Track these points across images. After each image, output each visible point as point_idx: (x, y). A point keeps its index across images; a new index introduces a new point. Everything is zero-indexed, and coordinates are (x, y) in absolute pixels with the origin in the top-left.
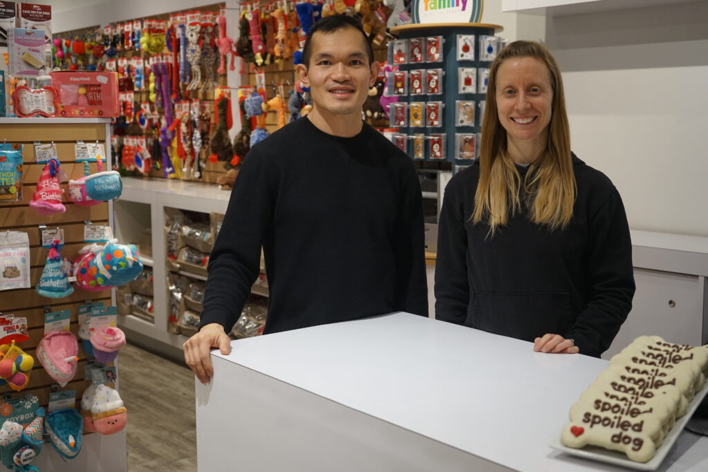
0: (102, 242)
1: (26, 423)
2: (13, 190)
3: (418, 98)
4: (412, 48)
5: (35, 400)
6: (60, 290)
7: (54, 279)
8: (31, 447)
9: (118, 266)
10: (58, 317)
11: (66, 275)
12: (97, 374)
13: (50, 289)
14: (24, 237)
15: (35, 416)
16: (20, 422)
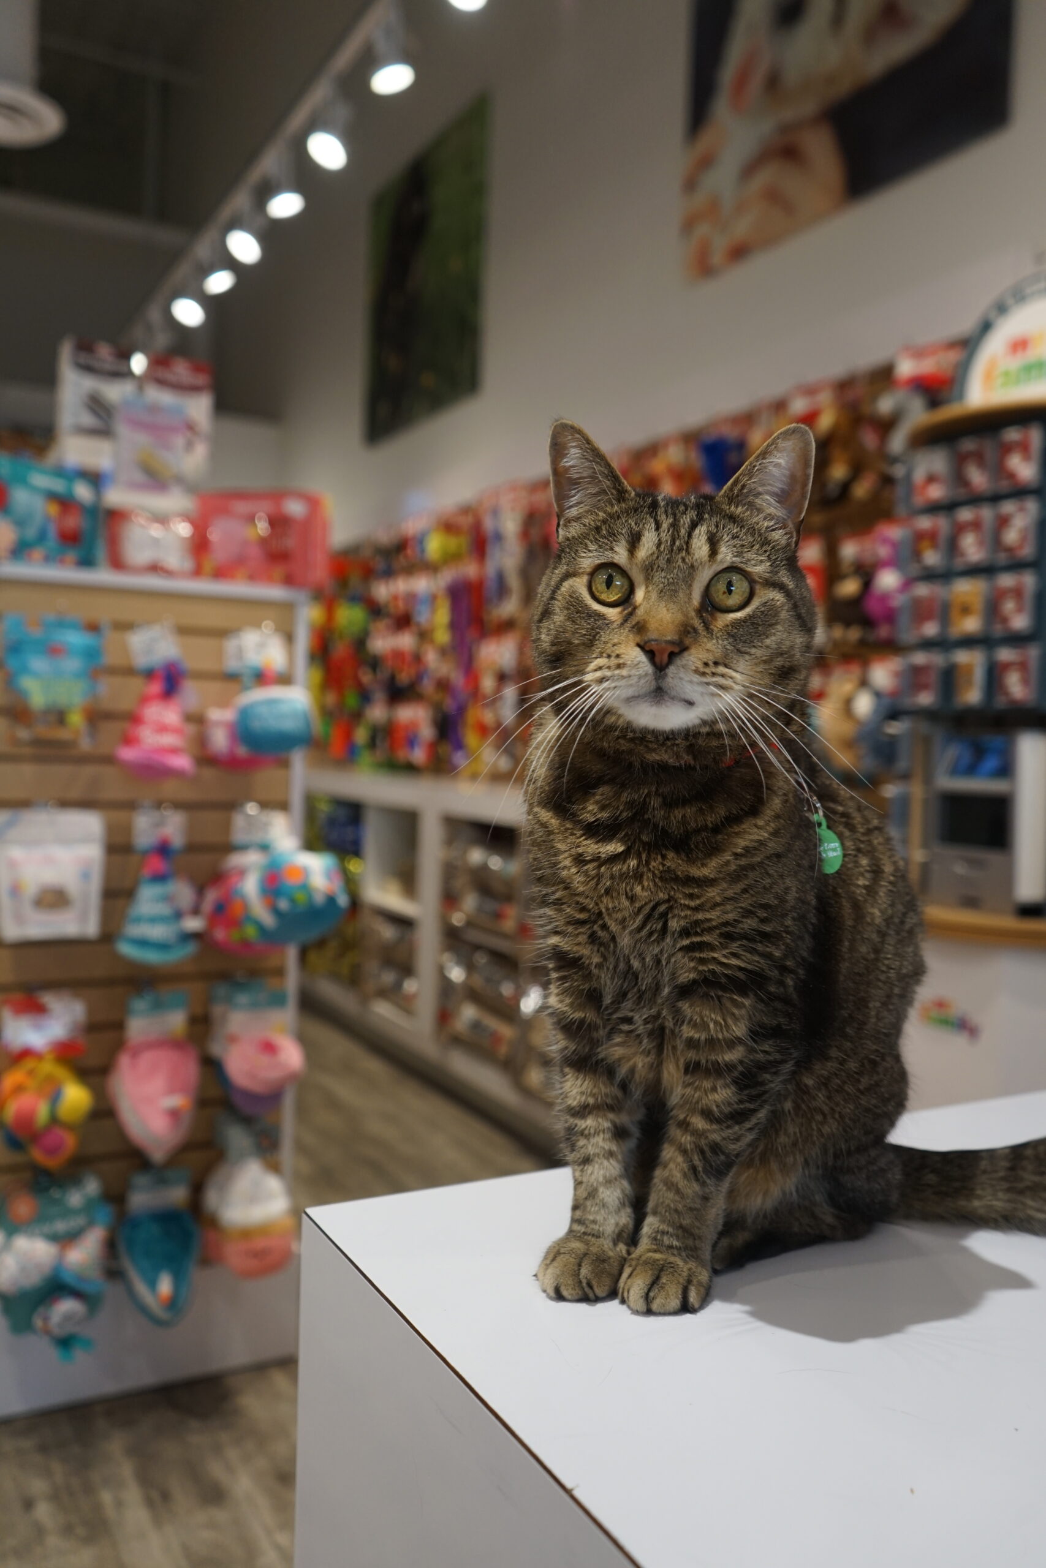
0: (265, 848)
1: (66, 1240)
2: (76, 719)
3: (975, 571)
4: (959, 462)
5: (92, 1186)
6: (162, 946)
7: (153, 920)
8: (77, 1294)
9: (292, 901)
10: (158, 1006)
11: (178, 915)
12: (237, 1137)
13: (143, 943)
14: (91, 823)
15: (91, 1224)
16: (54, 1238)
